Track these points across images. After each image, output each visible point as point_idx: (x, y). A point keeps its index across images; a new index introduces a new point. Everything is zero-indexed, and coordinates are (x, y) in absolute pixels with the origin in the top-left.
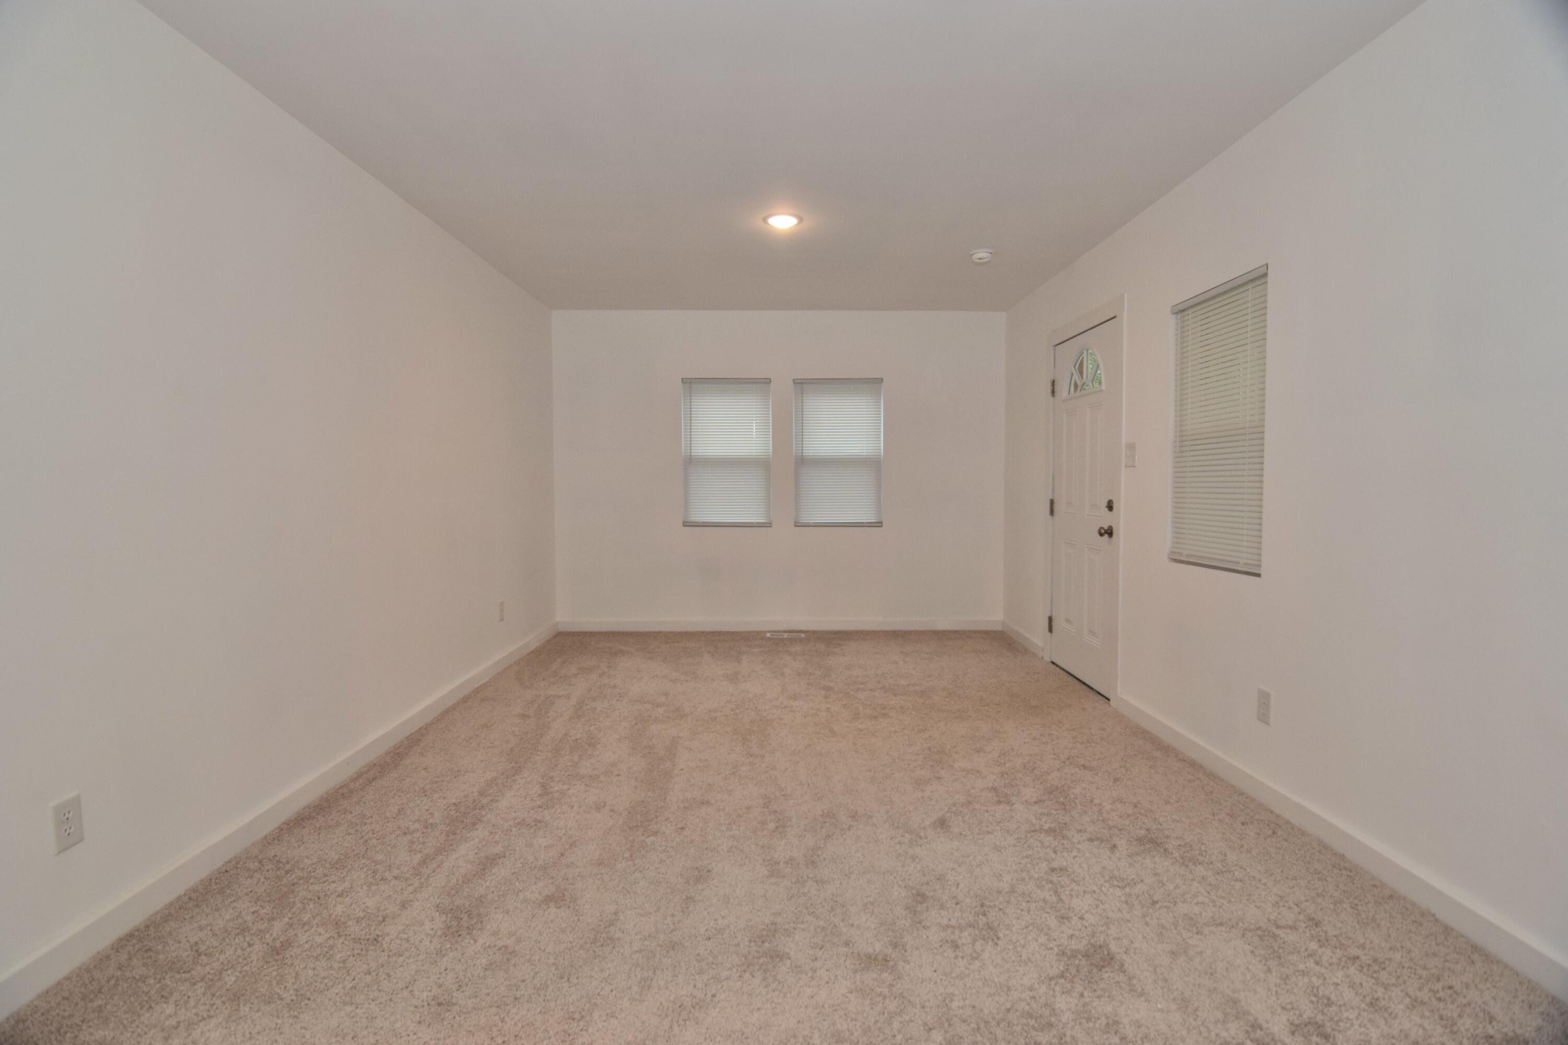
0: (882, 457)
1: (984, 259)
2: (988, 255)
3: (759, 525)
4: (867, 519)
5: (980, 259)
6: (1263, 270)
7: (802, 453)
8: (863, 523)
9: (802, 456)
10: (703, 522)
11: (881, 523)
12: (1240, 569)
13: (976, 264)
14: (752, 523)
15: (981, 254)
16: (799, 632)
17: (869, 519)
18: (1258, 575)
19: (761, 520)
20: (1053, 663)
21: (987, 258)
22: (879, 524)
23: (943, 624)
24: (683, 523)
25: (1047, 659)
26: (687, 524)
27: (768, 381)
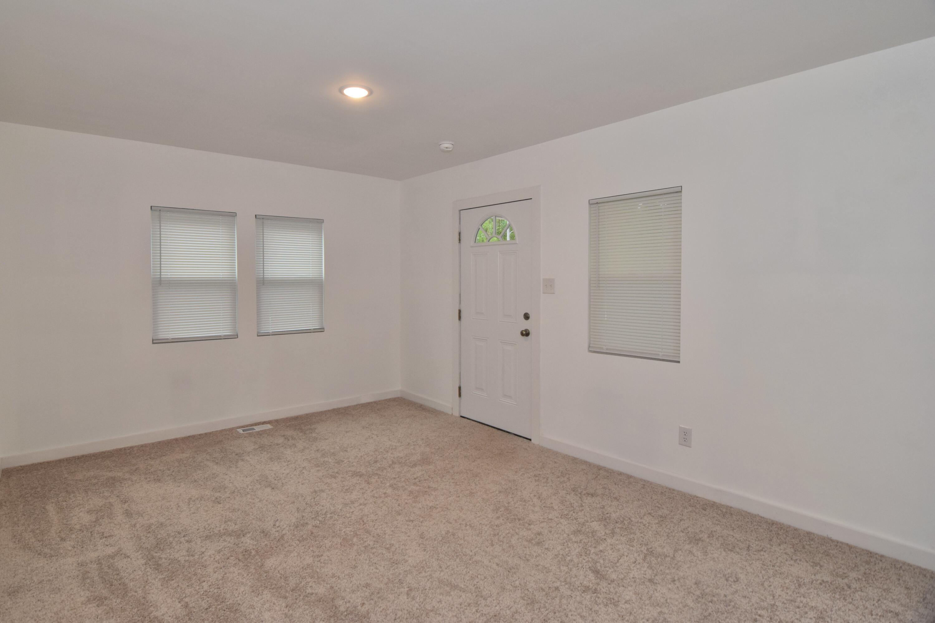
0: (324, 278)
1: (449, 148)
2: (450, 146)
3: (226, 338)
4: (313, 327)
5: (447, 148)
6: (679, 189)
7: (264, 275)
8: (310, 329)
9: (263, 278)
10: (172, 339)
11: (324, 329)
12: (660, 358)
13: (443, 151)
14: (220, 336)
15: (446, 145)
16: (264, 423)
17: (314, 327)
18: (679, 362)
19: (228, 333)
20: (461, 416)
21: (451, 148)
22: (321, 330)
23: (365, 399)
24: (153, 340)
25: (457, 414)
26: (155, 342)
27: (233, 215)
